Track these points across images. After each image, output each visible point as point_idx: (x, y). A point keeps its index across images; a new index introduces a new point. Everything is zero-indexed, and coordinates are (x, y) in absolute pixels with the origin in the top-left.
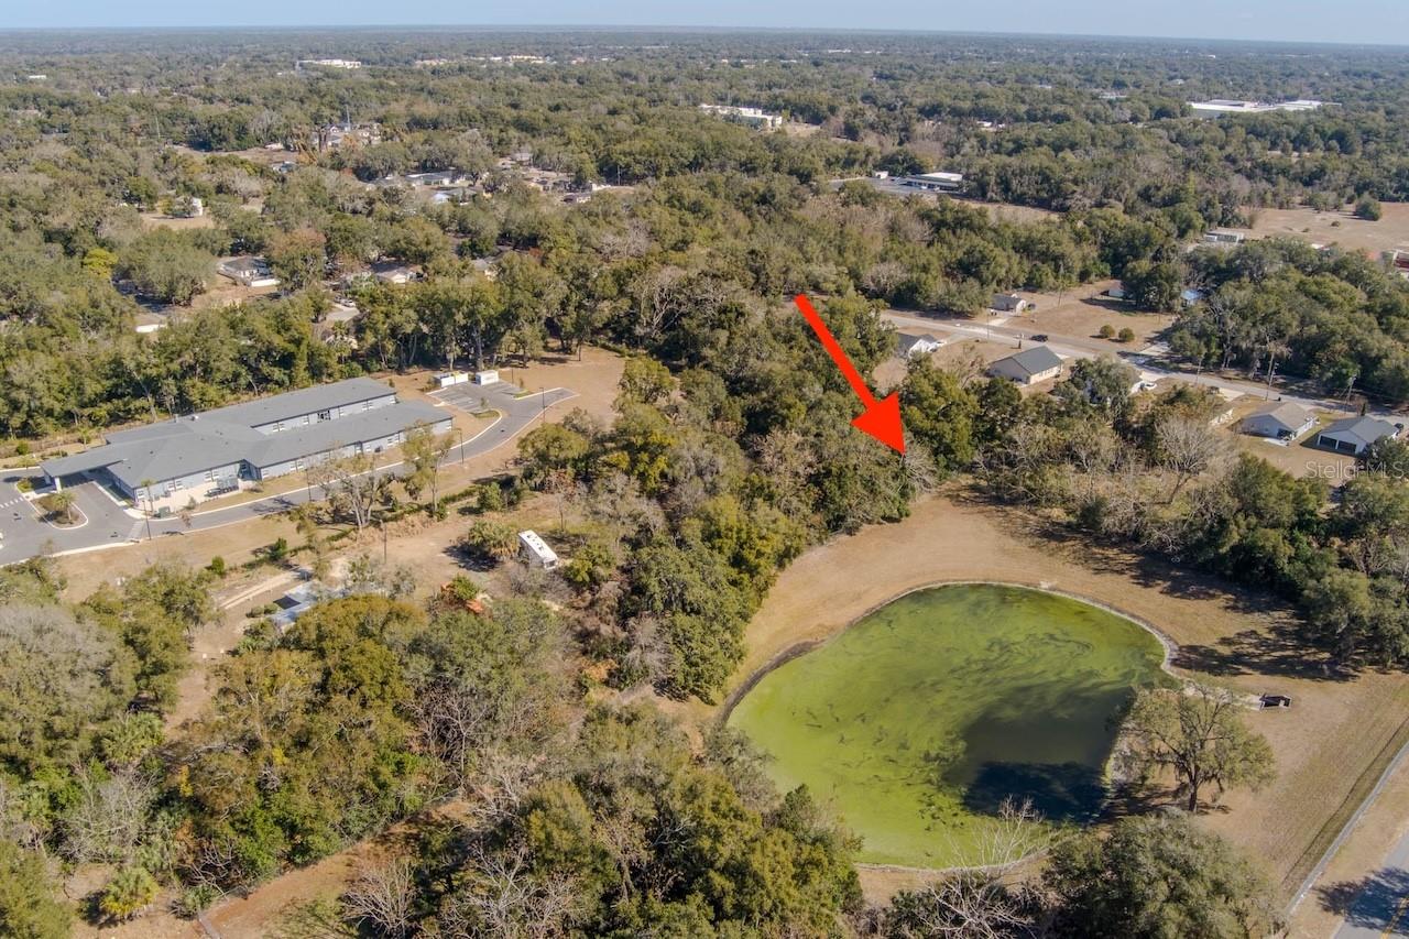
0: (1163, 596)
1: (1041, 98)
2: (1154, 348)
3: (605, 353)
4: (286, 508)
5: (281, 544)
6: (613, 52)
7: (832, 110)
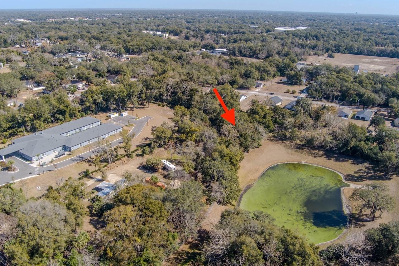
0: (334, 162)
1: (236, 27)
2: (301, 95)
3: (154, 105)
4: (82, 159)
5: (87, 171)
6: (106, 16)
7: (181, 32)
